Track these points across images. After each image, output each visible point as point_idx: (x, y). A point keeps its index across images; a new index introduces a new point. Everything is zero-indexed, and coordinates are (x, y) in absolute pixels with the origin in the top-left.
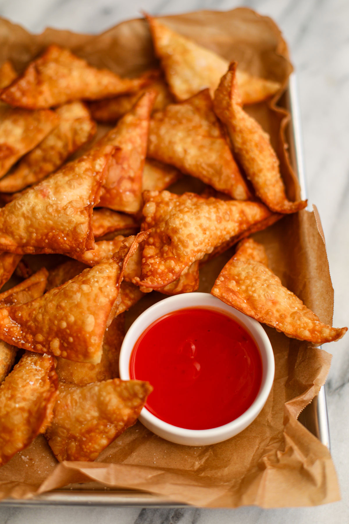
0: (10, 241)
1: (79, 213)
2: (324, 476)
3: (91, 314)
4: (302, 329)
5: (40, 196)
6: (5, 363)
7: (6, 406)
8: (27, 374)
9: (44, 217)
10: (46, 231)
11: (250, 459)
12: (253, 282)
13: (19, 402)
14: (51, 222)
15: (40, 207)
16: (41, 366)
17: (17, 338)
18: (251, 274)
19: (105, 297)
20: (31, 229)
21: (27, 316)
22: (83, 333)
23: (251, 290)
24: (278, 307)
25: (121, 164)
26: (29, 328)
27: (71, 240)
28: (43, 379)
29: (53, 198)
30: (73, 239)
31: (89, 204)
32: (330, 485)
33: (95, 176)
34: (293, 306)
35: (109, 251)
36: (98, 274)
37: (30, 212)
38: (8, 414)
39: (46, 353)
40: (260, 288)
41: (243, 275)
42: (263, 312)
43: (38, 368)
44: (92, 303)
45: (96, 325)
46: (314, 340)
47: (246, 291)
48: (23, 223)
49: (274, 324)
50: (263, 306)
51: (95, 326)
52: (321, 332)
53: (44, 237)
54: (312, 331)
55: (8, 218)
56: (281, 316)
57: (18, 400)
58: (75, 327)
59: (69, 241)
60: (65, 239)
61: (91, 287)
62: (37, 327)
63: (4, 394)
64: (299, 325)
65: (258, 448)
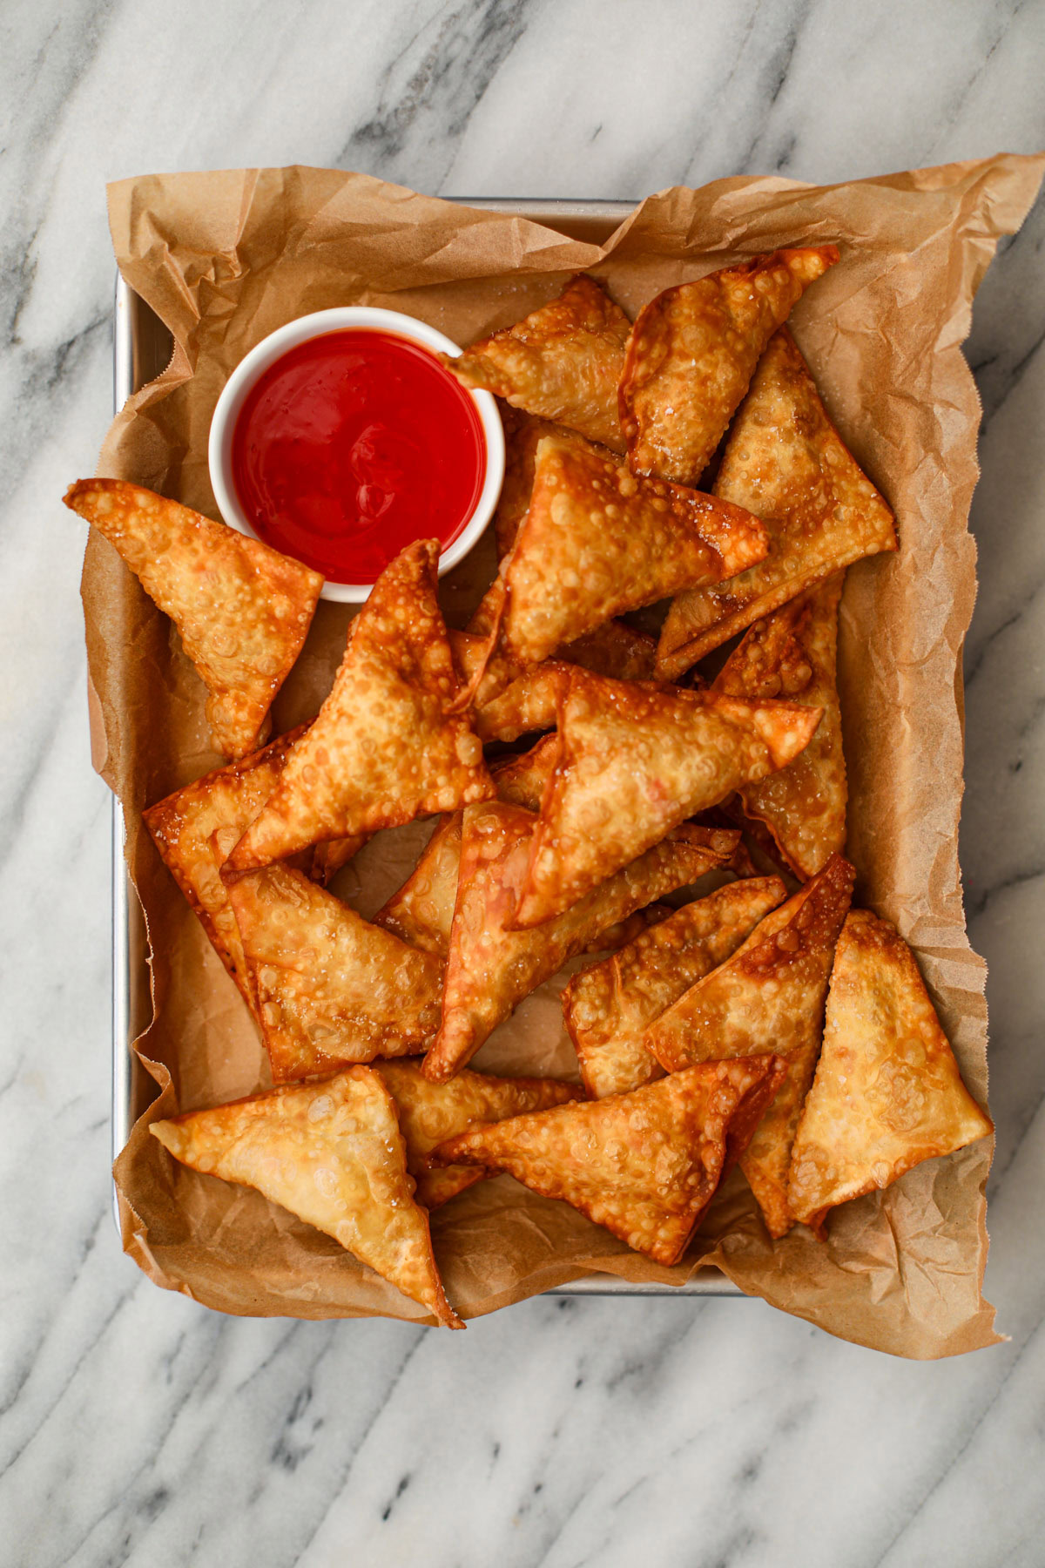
0: (728, 711)
1: (584, 743)
2: (133, 227)
3: (558, 526)
4: (150, 510)
5: (666, 784)
6: (729, 476)
7: (716, 365)
8: (680, 433)
9: (657, 739)
10: (654, 720)
11: (264, 300)
12: (239, 614)
13: (691, 369)
14: (643, 730)
15: (666, 759)
16: (654, 451)
17: (705, 509)
18: (244, 633)
19: (531, 563)
20: (684, 724)
21: (686, 547)
22: (572, 491)
23: (245, 594)
24: (194, 561)
25: (503, 890)
26: (680, 525)
27: (601, 694)
28: (649, 424)
29: (639, 777)
30: (597, 696)
31: (566, 773)
32: (124, 209)
33: (555, 836)
34: (163, 567)
35: (529, 700)
36: (548, 612)
37: (685, 751)
38: (711, 349)
39: (646, 478)
40: (226, 598)
41: (259, 634)
42: (224, 548)
43: (660, 449)
44: (557, 545)
45: (547, 506)
46: (129, 487)
47: (255, 594)
48: (702, 737)
49: (204, 521)
50: (223, 560)
51: (550, 503)
52: (116, 505)
53: (656, 708)
54: (130, 507)
55: (732, 746)
56: (190, 540)
57: (694, 373)
58: (588, 502)
59: (605, 693)
60: (612, 697)
61: (560, 581)
62: (665, 523)
63: (719, 389)
64: (155, 521)
65: (248, 322)
